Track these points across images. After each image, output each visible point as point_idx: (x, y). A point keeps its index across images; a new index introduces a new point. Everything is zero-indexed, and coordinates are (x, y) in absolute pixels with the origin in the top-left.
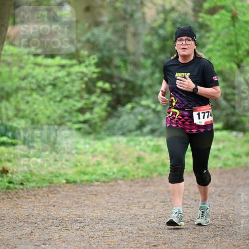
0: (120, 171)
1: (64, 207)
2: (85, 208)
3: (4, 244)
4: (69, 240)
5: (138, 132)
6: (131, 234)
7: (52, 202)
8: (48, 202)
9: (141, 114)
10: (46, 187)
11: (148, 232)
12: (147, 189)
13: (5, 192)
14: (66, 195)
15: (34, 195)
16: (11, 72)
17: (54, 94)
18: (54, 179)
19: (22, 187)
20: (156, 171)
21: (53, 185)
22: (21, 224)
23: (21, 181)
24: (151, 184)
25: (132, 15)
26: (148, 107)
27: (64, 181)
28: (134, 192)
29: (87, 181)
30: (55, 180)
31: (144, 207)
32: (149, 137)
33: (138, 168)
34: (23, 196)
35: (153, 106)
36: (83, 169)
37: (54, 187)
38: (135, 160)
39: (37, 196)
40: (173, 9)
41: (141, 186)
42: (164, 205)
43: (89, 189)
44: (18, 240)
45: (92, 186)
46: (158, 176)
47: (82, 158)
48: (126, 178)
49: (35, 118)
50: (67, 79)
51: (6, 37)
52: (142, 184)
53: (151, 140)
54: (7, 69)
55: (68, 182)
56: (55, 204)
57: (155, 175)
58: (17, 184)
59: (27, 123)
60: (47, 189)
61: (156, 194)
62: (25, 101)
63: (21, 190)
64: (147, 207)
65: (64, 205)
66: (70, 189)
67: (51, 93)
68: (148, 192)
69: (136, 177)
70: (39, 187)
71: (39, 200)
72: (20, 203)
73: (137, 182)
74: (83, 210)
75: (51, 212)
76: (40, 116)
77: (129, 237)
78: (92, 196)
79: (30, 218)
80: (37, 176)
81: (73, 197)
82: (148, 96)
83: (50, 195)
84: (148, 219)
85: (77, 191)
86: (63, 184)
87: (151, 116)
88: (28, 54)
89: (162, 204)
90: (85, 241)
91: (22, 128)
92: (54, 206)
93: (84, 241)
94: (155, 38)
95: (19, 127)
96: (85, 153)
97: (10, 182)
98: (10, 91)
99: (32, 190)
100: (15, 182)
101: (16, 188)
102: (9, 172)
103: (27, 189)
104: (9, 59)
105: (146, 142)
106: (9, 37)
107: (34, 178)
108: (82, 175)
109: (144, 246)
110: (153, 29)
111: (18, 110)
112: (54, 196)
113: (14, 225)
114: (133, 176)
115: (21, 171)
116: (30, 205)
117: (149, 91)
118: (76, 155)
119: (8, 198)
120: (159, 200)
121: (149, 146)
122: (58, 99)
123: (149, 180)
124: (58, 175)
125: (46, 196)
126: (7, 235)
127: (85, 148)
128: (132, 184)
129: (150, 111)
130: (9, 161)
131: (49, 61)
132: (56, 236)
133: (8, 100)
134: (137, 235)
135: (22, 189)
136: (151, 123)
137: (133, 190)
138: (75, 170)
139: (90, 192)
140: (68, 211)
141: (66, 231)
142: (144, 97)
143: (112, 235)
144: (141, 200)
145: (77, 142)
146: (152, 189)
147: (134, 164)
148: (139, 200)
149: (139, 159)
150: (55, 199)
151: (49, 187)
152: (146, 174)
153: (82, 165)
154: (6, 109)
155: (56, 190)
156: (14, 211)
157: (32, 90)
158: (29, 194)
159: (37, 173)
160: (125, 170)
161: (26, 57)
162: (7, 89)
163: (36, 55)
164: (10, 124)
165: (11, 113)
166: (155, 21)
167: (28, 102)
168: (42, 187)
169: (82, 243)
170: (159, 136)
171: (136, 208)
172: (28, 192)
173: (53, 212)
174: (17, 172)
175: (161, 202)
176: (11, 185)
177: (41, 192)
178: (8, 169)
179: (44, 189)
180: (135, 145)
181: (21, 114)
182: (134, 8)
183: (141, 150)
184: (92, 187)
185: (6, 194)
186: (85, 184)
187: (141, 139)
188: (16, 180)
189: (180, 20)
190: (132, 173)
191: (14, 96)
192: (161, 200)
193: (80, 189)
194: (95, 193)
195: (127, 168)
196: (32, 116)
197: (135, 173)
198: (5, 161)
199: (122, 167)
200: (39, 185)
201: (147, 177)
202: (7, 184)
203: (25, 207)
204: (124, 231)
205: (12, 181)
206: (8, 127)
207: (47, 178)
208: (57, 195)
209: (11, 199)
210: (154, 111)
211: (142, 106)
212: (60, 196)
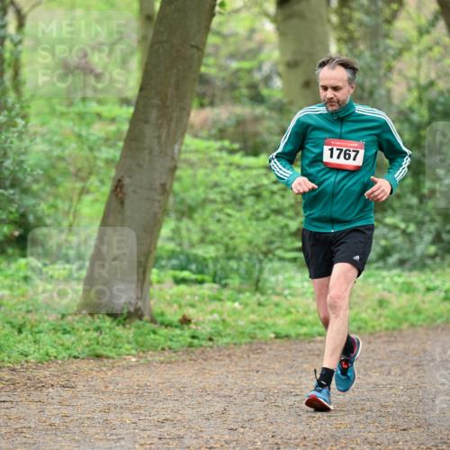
0: (354, 320)
1: (272, 373)
2: (303, 375)
3: (184, 427)
4: (279, 421)
5: (381, 264)
6: (369, 413)
7: (254, 365)
8: (249, 366)
9: (385, 237)
10: (246, 344)
11: (394, 409)
12: (393, 347)
13: (187, 351)
14: (275, 356)
15: (229, 356)
16: (195, 176)
17: (257, 207)
18: (257, 331)
19: (211, 343)
20: (407, 320)
21: (255, 341)
22: (209, 398)
23: (209, 336)
24: (398, 338)
25: (371, 93)
26: (395, 227)
27: (273, 335)
28: (373, 351)
29: (306, 335)
30: (259, 334)
31: (389, 373)
32: (396, 271)
33: (380, 316)
34: (212, 357)
35: (402, 226)
36: (299, 317)
37: (257, 343)
38: (375, 304)
39: (233, 357)
40: (431, 84)
41: (384, 342)
42: (418, 370)
43: (308, 346)
44: (204, 421)
45: (313, 341)
46: (408, 328)
47: (298, 301)
48: (362, 331)
49: (231, 243)
50: (275, 188)
51: (189, 127)
52: (386, 339)
53: (399, 276)
54: (190, 172)
55: (278, 336)
56: (259, 369)
57: (405, 326)
58: (204, 339)
59: (218, 250)
60: (247, 347)
61: (407, 354)
62: (216, 219)
63: (209, 349)
64: (393, 373)
65: (272, 371)
66: (280, 346)
67: (253, 207)
68: (395, 351)
69: (378, 328)
70: (235, 344)
71: (236, 362)
72: (208, 368)
73: (379, 337)
74: (300, 377)
75: (253, 380)
76: (237, 241)
77: (367, 417)
78: (312, 357)
79: (222, 389)
80: (232, 328)
81: (286, 357)
82: (394, 211)
83: (252, 356)
84: (394, 391)
85: (291, 350)
86: (271, 339)
87: (399, 240)
88: (221, 149)
89: (415, 368)
90: (303, 423)
91: (212, 258)
92: (257, 372)
93: (300, 423)
94: (406, 125)
95: (207, 256)
96: (303, 294)
97: (194, 337)
98: (193, 204)
99: (225, 348)
100: (201, 337)
101: (201, 346)
102: (193, 321)
103: (218, 346)
104: (193, 157)
105: (392, 278)
106: (192, 126)
107: (228, 331)
108: (299, 326)
109: (389, 430)
110: (401, 113)
111: (206, 232)
112: (258, 356)
113: (200, 400)
114: (373, 327)
115: (209, 321)
116: (223, 369)
117: (396, 204)
118: (289, 297)
119: (190, 360)
120: (411, 363)
121: (396, 284)
122: (263, 215)
123: (395, 333)
124: (263, 326)
125: (245, 356)
126: (189, 413)
127: (303, 287)
128: (372, 339)
129: (398, 232)
130: (193, 306)
131: (251, 161)
132: (260, 416)
133: (190, 217)
134: (379, 414)
135: (211, 347)
136: (399, 252)
137: (372, 348)
138: (289, 318)
139: (309, 350)
140: (278, 379)
141: (274, 409)
142: (390, 212)
143: (342, 413)
144: (385, 363)
145: (292, 278)
146: (401, 346)
147: (375, 310)
148: (381, 362)
149: (381, 303)
150: (259, 362)
151: (250, 343)
152: (392, 324)
153: (298, 312)
154: (189, 230)
155: (260, 348)
156: (199, 379)
157: (225, 203)
158: (221, 353)
159: (233, 324)
160: (361, 320)
161: (217, 154)
162: (189, 201)
163: (232, 152)
164: (194, 251)
165: (195, 237)
166: (403, 100)
167: (219, 221)
168: (241, 344)
169: (298, 425)
170: (410, 270)
171: (377, 374)
172: (219, 351)
173: (257, 381)
174: (203, 322)
175: (413, 366)
176: (196, 341)
177: (238, 351)
178: (191, 317)
179: (243, 346)
180: (376, 283)
181: (210, 237)
182: (375, 81)
183: (384, 290)
184: (312, 344)
185: (188, 354)
186: (303, 340)
187: (384, 273)
188: (202, 334)
189: (441, 100)
190: (370, 324)
191: (200, 211)
192: (414, 363)
193: (295, 346)
194: (317, 352)
195: (363, 315)
196: (226, 240)
197: (376, 323)
198: (186, 305)
199: (357, 314)
200: (235, 341)
201: (394, 329)
202: (189, 340)
203: (215, 373)
204: (359, 407)
205: (196, 334)
206: (191, 257)
207: (247, 331)
208: (262, 356)
209: (195, 361)
210: (404, 232)
211: (386, 225)
212: (266, 356)
